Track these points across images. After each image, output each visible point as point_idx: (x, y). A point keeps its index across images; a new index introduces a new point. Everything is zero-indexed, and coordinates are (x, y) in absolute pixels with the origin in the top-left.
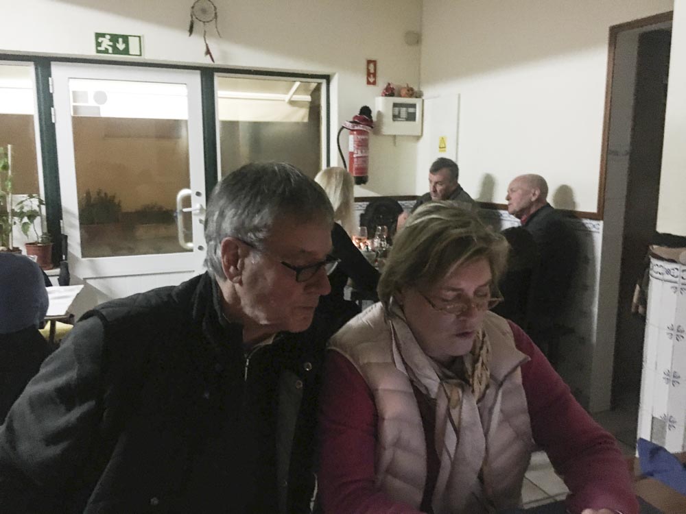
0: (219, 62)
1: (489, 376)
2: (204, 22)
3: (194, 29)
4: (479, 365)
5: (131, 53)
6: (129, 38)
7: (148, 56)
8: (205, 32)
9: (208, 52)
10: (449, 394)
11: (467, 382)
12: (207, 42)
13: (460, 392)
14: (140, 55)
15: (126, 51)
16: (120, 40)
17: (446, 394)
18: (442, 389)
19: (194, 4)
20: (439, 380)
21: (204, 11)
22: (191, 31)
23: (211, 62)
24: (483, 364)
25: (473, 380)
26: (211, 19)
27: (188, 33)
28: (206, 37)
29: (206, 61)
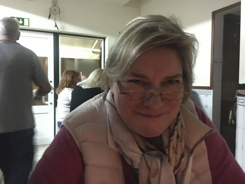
0: (60, 30)
1: (183, 147)
2: (55, 14)
3: (51, 17)
4: (174, 137)
5: (25, 25)
6: (25, 19)
7: (32, 26)
8: (55, 18)
9: (56, 26)
10: (149, 164)
11: (164, 152)
12: (56, 22)
13: (159, 162)
14: (29, 26)
15: (23, 24)
16: (21, 20)
17: (147, 164)
18: (143, 160)
19: (51, 8)
20: (141, 153)
21: (55, 10)
22: (49, 17)
23: (57, 30)
24: (178, 137)
25: (169, 150)
26: (57, 13)
27: (48, 18)
28: (55, 20)
29: (55, 29)
